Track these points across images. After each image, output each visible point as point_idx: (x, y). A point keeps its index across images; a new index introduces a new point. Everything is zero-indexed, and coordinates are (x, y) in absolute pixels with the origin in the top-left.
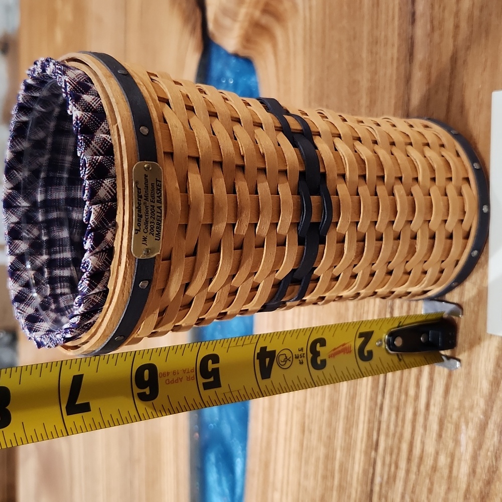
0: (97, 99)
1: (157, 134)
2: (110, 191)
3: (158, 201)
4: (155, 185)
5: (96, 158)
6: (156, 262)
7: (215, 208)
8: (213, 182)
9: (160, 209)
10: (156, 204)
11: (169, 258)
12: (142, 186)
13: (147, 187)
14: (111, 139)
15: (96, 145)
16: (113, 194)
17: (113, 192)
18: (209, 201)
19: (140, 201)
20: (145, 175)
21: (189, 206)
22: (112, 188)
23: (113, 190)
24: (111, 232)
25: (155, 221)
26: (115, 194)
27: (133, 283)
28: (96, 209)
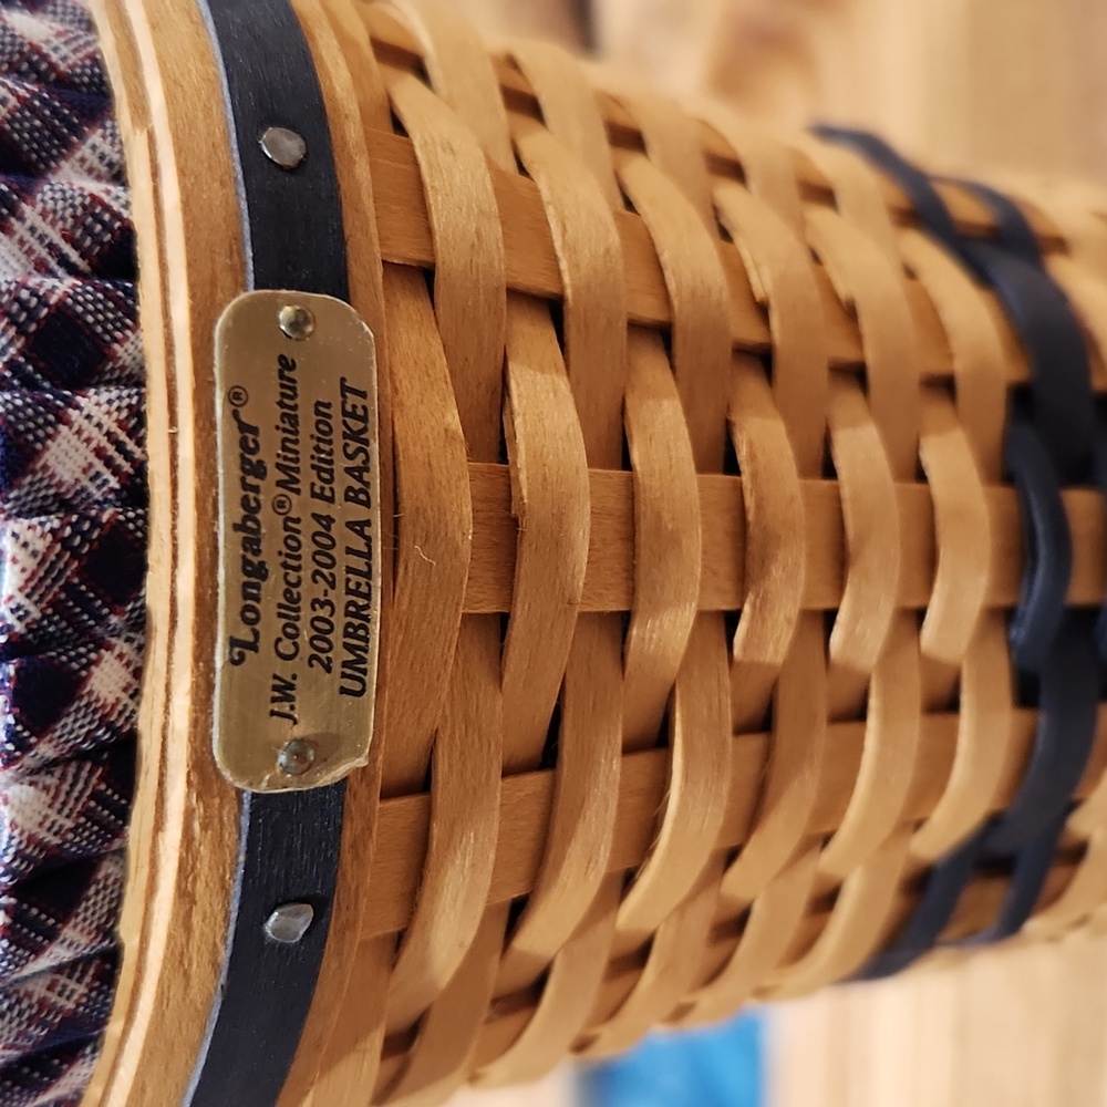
0: (76, 38)
1: (351, 171)
2: (111, 450)
3: (352, 496)
4: (335, 411)
5: (41, 285)
6: (352, 805)
7: (642, 538)
8: (630, 414)
9: (361, 533)
10: (343, 511)
11: (421, 784)
12: (264, 412)
13: (294, 420)
14: (127, 205)
15: (44, 227)
16: (127, 467)
17: (128, 456)
18: (615, 503)
19: (256, 489)
20: (282, 358)
21: (515, 522)
22: (123, 436)
23: (131, 445)
24: (121, 656)
25: (339, 597)
26: (140, 468)
27: (234, 915)
28: (28, 536)
